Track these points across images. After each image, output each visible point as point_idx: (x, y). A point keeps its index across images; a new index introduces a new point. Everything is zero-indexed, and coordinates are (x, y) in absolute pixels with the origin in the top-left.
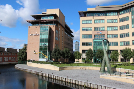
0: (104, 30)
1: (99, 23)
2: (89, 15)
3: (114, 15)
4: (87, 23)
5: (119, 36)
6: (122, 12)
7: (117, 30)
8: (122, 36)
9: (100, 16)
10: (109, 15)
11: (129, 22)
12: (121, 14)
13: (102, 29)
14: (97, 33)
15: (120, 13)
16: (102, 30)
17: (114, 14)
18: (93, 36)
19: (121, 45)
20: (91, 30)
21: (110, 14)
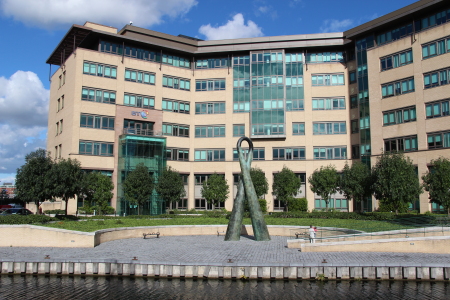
0: (152, 108)
1: (140, 82)
2: (108, 49)
3: (180, 66)
4: (100, 75)
5: (192, 132)
6: (205, 63)
7: (187, 112)
8: (201, 132)
9: (142, 58)
10: (167, 64)
11: (226, 96)
12: (199, 68)
13: (146, 102)
14: (134, 113)
15: (199, 64)
16: (146, 107)
17: (182, 63)
18: (119, 124)
19: (198, 158)
20: (113, 101)
21: (170, 61)
